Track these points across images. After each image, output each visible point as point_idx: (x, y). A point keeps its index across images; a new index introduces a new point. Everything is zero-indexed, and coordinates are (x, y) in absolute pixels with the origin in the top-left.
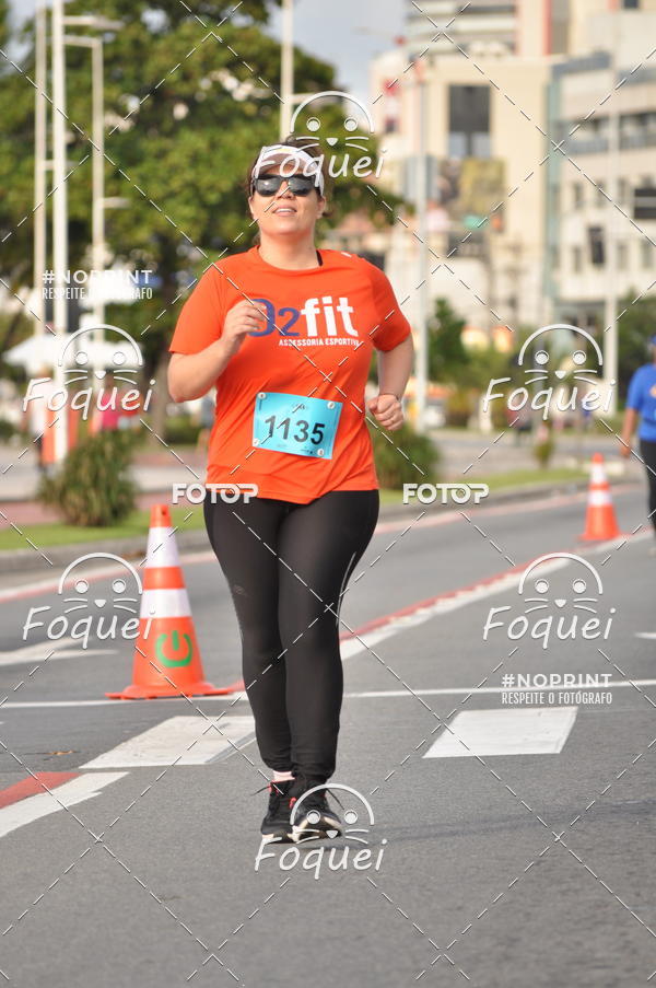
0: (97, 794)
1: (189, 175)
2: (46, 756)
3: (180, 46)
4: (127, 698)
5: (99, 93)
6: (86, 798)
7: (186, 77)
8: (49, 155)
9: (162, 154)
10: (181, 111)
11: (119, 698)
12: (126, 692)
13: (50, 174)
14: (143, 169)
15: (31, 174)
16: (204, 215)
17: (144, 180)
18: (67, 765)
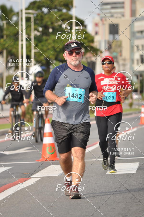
0: (34, 183)
1: (53, 45)
2: (23, 174)
3: (51, 17)
4: (40, 161)
5: (33, 27)
6: (32, 184)
7: (52, 23)
8: (22, 41)
9: (47, 40)
10: (51, 30)
11: (38, 161)
12: (40, 160)
13: (22, 45)
14: (42, 43)
15: (18, 45)
16: (56, 54)
17: (43, 46)
18: (27, 176)
